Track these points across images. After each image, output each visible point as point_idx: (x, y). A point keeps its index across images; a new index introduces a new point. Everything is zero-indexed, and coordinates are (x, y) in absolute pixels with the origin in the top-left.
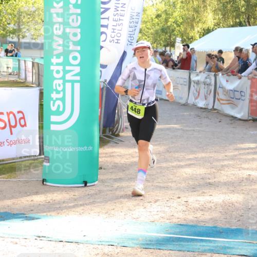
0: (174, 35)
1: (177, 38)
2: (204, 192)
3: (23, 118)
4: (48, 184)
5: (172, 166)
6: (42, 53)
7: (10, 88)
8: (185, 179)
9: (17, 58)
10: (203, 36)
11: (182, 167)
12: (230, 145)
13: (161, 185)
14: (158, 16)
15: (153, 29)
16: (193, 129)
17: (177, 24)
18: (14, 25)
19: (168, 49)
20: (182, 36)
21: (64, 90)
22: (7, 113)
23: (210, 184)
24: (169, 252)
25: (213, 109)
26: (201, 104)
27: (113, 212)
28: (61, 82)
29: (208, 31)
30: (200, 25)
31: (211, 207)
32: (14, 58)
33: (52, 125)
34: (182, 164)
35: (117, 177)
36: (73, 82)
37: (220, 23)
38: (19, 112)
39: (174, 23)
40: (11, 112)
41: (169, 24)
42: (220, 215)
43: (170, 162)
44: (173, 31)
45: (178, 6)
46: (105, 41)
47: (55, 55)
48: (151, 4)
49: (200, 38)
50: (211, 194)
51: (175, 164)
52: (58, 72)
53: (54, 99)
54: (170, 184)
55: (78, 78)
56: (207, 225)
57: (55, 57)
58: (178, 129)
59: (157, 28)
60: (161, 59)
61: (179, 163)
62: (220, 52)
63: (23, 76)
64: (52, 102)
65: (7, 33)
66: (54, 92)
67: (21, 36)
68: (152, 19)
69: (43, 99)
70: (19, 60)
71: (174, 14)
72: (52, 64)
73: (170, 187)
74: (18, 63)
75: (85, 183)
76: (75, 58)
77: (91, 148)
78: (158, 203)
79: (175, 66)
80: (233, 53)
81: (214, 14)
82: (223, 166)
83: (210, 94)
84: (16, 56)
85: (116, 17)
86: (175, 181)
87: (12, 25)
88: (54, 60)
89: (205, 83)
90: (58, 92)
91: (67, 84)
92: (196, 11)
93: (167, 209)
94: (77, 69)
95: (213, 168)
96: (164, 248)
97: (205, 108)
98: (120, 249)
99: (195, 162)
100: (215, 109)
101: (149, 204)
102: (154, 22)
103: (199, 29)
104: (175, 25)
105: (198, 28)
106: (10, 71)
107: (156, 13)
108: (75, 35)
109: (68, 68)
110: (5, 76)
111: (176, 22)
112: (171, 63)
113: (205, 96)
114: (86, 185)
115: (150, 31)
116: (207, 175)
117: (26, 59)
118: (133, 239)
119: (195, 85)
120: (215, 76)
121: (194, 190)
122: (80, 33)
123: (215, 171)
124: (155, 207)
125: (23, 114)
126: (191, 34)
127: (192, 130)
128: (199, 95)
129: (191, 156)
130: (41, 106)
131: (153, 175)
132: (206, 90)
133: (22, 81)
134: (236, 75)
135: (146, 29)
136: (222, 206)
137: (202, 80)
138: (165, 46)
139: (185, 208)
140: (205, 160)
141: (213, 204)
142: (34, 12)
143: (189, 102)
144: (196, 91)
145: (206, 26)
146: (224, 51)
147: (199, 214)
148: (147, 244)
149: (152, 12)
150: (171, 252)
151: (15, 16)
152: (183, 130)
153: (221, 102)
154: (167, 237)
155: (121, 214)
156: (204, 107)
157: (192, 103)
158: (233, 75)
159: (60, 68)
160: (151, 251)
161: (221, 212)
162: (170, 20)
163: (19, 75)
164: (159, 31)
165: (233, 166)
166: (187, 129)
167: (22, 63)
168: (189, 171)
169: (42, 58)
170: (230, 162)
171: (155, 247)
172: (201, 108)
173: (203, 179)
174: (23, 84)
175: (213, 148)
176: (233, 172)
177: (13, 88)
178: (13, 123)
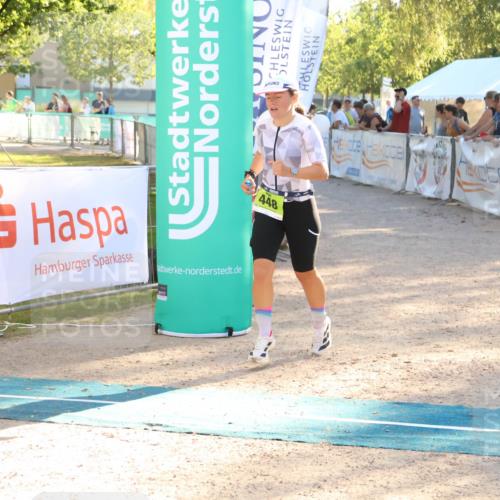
0: (379, 73)
1: (385, 79)
2: (438, 346)
3: (122, 218)
4: (164, 332)
5: (382, 301)
6: (152, 108)
7: (98, 168)
8: (405, 323)
9: (108, 116)
10: (430, 73)
11: (398, 301)
12: (482, 261)
13: (363, 333)
14: (350, 41)
15: (341, 62)
16: (416, 235)
17: (383, 54)
18: (104, 60)
19: (368, 97)
20: (392, 75)
21: (191, 170)
22: (94, 210)
23: (448, 331)
24: (379, 450)
25: (451, 199)
26: (429, 191)
27: (278, 381)
28: (186, 155)
29: (437, 65)
30: (424, 55)
31: (451, 371)
32: (104, 116)
33: (171, 231)
34: (397, 295)
35: (286, 320)
36: (206, 156)
37: (460, 51)
38: (114, 208)
39: (378, 51)
40: (102, 209)
41: (369, 54)
42: (468, 385)
43: (377, 293)
44: (377, 65)
45: (385, 23)
46: (259, 84)
47: (176, 110)
48: (338, 20)
49: (424, 76)
50: (450, 348)
51: (386, 296)
52: (180, 139)
53: (175, 185)
54: (377, 332)
55: (215, 149)
56: (445, 403)
57: (175, 113)
58: (390, 236)
59: (349, 61)
60: (357, 116)
61: (392, 295)
62: (461, 101)
63: (118, 147)
64: (170, 190)
65: (90, 74)
66: (175, 174)
67: (114, 79)
68: (340, 46)
69: (154, 186)
70: (112, 120)
71: (378, 36)
72: (171, 125)
73: (379, 337)
74: (109, 125)
75: (230, 331)
76: (209, 115)
77: (238, 270)
78: (356, 366)
79: (381, 126)
80: (483, 102)
81: (448, 36)
82: (470, 299)
83: (444, 173)
84: (107, 112)
85: (277, 44)
86: (387, 327)
87: (99, 61)
88: (174, 119)
89: (434, 155)
90: (181, 173)
91: (196, 159)
92: (416, 30)
93: (374, 376)
94: (214, 134)
95: (452, 302)
96: (371, 444)
97: (436, 199)
98: (292, 447)
99: (422, 293)
100: (454, 201)
101: (343, 367)
102: (343, 51)
103: (422, 62)
104: (380, 56)
105: (421, 60)
106: (97, 137)
107: (345, 35)
108: (209, 75)
109: (197, 132)
110: (88, 147)
111: (381, 51)
112: (375, 121)
113: (436, 178)
114: (230, 334)
115: (337, 67)
116: (443, 315)
117: (124, 118)
118: (314, 429)
119: (418, 159)
120: (453, 142)
121: (420, 341)
122: (218, 71)
123: (456, 308)
124: (353, 373)
125: (122, 212)
126: (409, 72)
127: (413, 237)
128: (424, 175)
129: (415, 283)
130: (152, 198)
131: (348, 316)
132: (437, 166)
133: (117, 155)
134: (489, 141)
135: (331, 65)
136: (471, 370)
137: (431, 149)
138: (364, 92)
139: (405, 375)
140: (439, 289)
141: (455, 367)
142: (138, 37)
143: (407, 189)
144: (420, 168)
145: (434, 57)
146: (466, 99)
147: (430, 385)
148: (340, 438)
149: (339, 35)
150: (383, 451)
151: (105, 45)
152: (399, 237)
153: (465, 187)
154: (375, 424)
155: (293, 384)
156: (433, 196)
157: (413, 190)
158: (485, 141)
159: (185, 132)
160: (348, 449)
161: (469, 380)
162: (371, 47)
163: (112, 146)
164: (353, 67)
165: (489, 300)
166: (406, 234)
167: (117, 124)
168: (410, 309)
169: (153, 115)
170: (484, 293)
171: (353, 442)
172: (429, 199)
173: (436, 322)
174: (119, 160)
175: (453, 269)
176: (489, 310)
177: (104, 168)
178: (104, 228)
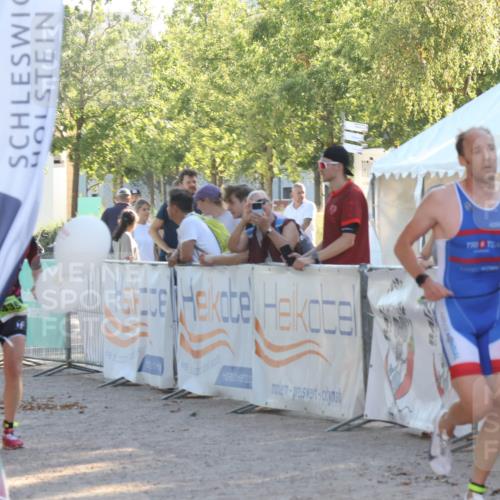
26: (423, 415)
39: (337, 53)
44: (339, 91)
102: (248, 59)
104: (346, 67)
111: (346, 51)
119: (392, 330)
143: (369, 414)
144: (398, 357)
162: (321, 42)
